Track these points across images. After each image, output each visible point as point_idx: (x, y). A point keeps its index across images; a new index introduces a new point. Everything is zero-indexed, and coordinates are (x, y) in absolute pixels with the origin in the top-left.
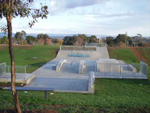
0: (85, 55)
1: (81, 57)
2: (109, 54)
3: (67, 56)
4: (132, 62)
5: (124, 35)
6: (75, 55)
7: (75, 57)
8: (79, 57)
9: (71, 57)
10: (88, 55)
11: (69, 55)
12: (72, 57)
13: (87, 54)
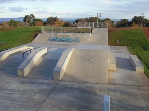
0: (73, 38)
1: (67, 41)
2: (109, 38)
3: (48, 40)
4: (141, 49)
5: (140, 17)
6: (58, 39)
7: (58, 41)
8: (63, 41)
9: (52, 41)
10: (78, 38)
11: (51, 39)
12: (54, 42)
13: (76, 37)
